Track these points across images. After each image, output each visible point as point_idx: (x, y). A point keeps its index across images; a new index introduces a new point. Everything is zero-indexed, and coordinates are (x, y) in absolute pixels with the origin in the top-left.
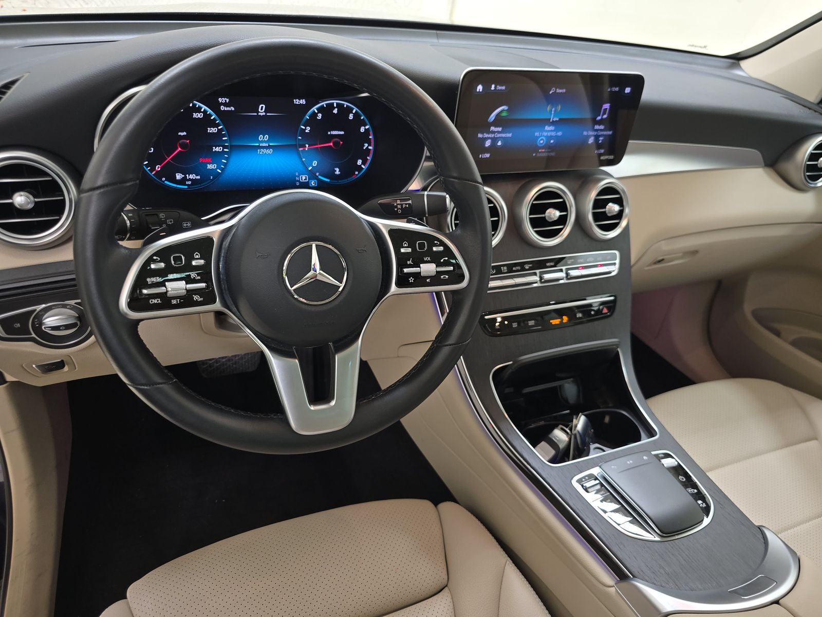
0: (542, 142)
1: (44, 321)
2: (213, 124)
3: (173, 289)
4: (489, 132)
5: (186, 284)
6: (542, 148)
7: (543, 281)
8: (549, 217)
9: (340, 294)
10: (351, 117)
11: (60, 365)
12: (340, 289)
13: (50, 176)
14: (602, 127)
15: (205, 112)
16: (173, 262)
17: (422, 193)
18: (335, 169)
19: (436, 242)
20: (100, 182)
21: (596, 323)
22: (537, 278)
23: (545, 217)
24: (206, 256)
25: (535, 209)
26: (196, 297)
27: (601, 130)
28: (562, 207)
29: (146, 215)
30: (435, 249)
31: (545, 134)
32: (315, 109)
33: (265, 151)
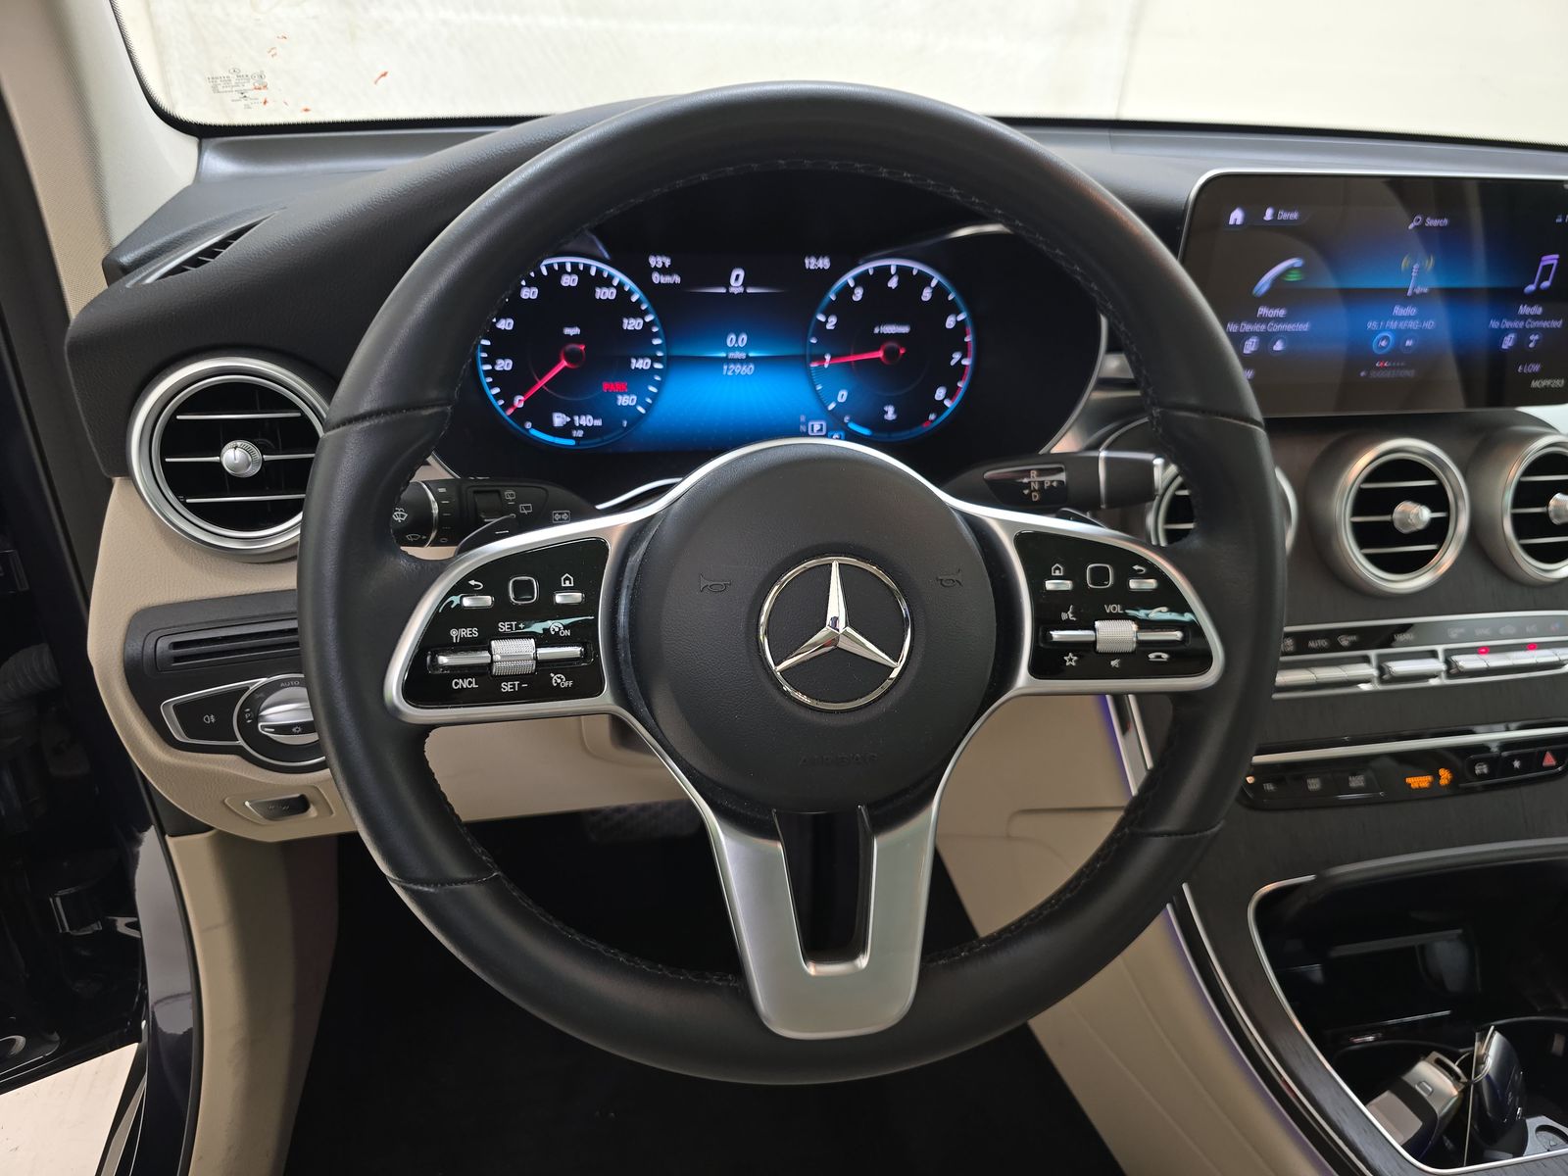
0: (1383, 343)
1: (263, 713)
2: (636, 311)
3: (506, 657)
4: (1254, 319)
5: (538, 646)
6: (1381, 358)
7: (1385, 677)
8: (1405, 524)
9: (891, 687)
10: (927, 295)
11: (300, 805)
12: (894, 674)
13: (296, 408)
14: (1538, 310)
15: (620, 287)
16: (512, 596)
17: (1093, 454)
18: (886, 409)
19: (1136, 567)
20: (366, 406)
21: (1525, 790)
22: (1369, 670)
23: (1391, 523)
24: (588, 583)
25: (1365, 501)
26: (557, 679)
27: (1535, 317)
28: (1436, 498)
29: (475, 492)
30: (1133, 584)
31: (1393, 325)
32: (849, 278)
33: (737, 368)
